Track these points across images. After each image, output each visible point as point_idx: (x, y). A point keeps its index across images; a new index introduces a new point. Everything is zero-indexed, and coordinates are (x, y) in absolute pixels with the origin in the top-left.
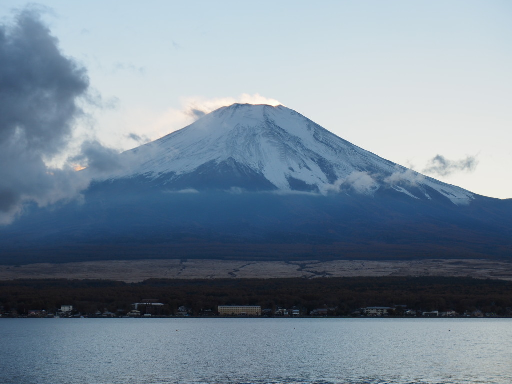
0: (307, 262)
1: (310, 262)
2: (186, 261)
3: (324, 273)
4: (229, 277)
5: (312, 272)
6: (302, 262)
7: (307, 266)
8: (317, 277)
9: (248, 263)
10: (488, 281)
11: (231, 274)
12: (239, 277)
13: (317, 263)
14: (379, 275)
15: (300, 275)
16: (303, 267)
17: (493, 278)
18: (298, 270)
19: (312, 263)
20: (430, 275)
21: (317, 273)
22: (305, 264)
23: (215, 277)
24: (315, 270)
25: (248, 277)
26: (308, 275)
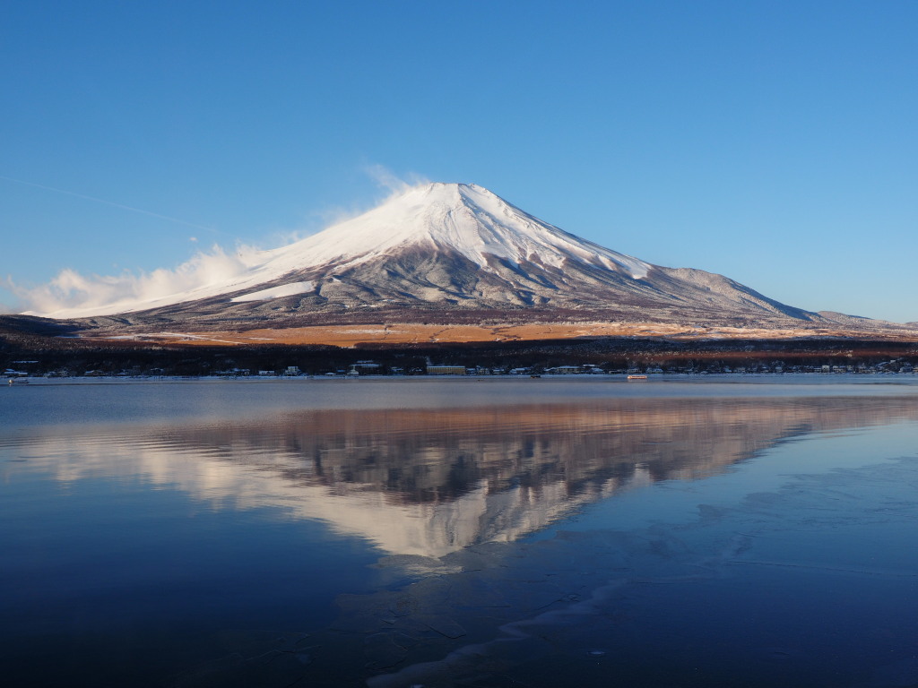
3: (515, 336)
4: (430, 340)
5: (505, 336)
8: (508, 340)
11: (431, 337)
12: (438, 339)
15: (493, 338)
16: (494, 332)
18: (492, 334)
19: (504, 328)
21: (509, 336)
22: (498, 329)
23: (417, 341)
24: (507, 333)
25: (447, 340)
26: (501, 338)
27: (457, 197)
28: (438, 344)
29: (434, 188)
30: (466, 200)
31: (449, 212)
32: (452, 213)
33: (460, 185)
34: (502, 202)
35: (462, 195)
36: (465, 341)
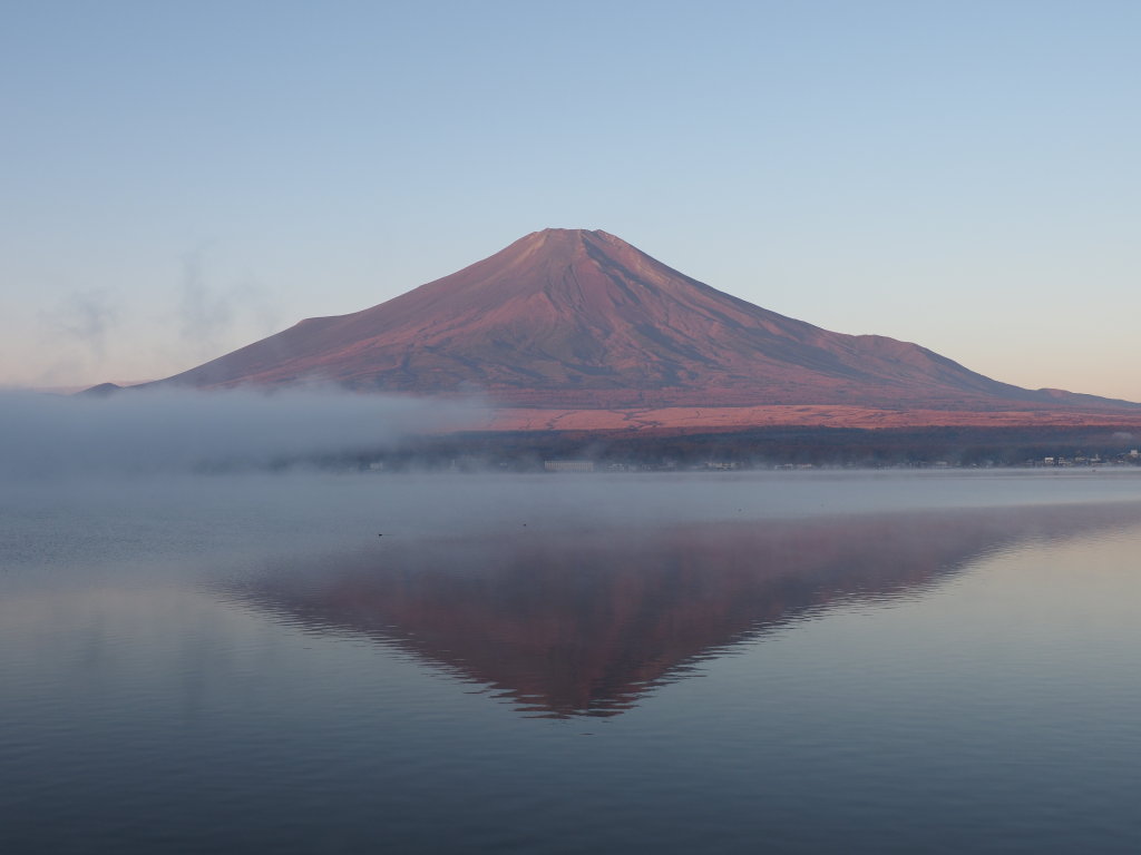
0: (633, 410)
1: (638, 410)
3: (655, 422)
4: (547, 427)
5: (642, 422)
6: (627, 411)
7: (633, 415)
8: (647, 427)
9: (566, 411)
10: (844, 430)
11: (548, 424)
12: (558, 426)
13: (646, 412)
14: (720, 424)
15: (626, 424)
16: (628, 417)
17: (847, 426)
18: (624, 419)
19: (640, 412)
20: (777, 423)
21: (646, 423)
22: (632, 413)
23: (532, 429)
24: (644, 419)
25: (569, 428)
26: (637, 425)
28: (559, 432)
31: (570, 267)
32: (574, 268)
35: (587, 243)
36: (590, 428)
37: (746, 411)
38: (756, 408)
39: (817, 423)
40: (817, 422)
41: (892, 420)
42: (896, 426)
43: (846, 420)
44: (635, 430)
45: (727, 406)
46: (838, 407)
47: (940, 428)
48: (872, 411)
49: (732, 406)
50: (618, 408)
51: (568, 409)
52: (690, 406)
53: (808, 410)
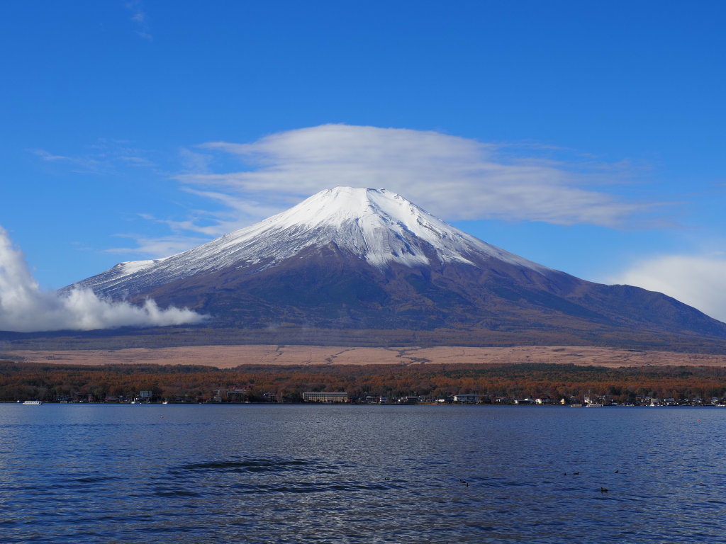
0: (406, 348)
1: (410, 348)
2: (283, 347)
3: (424, 359)
4: (326, 363)
5: (412, 359)
6: (402, 349)
7: (406, 352)
8: (416, 363)
9: (347, 348)
10: (591, 368)
11: (329, 360)
12: (335, 362)
13: (417, 350)
14: (481, 362)
15: (397, 361)
16: (402, 353)
17: (595, 365)
18: (398, 356)
19: (412, 350)
20: (532, 362)
21: (416, 359)
22: (405, 350)
23: (312, 363)
24: (414, 356)
25: (345, 363)
26: (407, 361)
27: (364, 202)
28: (334, 367)
29: (340, 194)
30: (374, 207)
31: (357, 220)
32: (360, 221)
33: (369, 190)
34: (416, 210)
35: (371, 201)
36: (363, 363)
37: (507, 350)
38: (516, 348)
39: (568, 362)
40: (567, 360)
41: (637, 360)
42: (640, 366)
43: (595, 360)
44: (405, 365)
45: (491, 345)
46: (589, 348)
47: (676, 368)
48: (618, 352)
49: (496, 346)
50: (393, 346)
51: (347, 346)
52: (458, 345)
53: (563, 350)
